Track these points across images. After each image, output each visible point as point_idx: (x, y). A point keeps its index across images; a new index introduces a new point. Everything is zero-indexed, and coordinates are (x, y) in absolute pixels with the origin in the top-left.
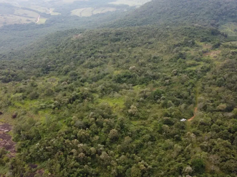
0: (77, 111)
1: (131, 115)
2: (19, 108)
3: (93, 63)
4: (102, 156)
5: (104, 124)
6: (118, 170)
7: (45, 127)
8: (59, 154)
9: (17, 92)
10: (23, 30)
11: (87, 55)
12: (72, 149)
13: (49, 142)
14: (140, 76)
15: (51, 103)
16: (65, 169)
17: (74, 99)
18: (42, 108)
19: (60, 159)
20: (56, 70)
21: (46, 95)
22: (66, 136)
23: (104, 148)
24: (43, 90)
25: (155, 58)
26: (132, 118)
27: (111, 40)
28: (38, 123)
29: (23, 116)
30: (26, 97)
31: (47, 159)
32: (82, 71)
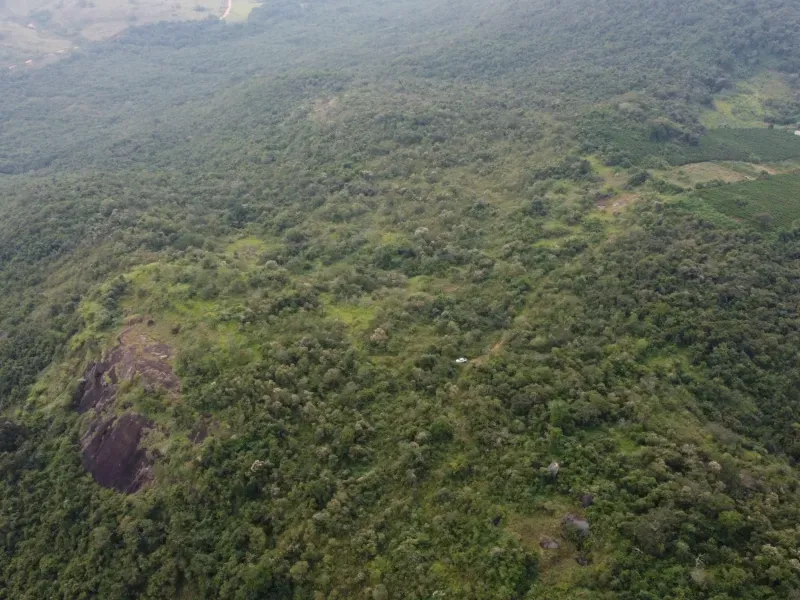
0: (282, 330)
1: (374, 344)
2: (183, 314)
3: (343, 209)
4: (306, 409)
5: (322, 358)
6: (325, 430)
7: (227, 355)
8: (244, 401)
9: (179, 280)
10: (184, 46)
11: (334, 183)
12: (265, 393)
13: (232, 382)
14: (430, 254)
15: (239, 311)
16: (251, 423)
17: (280, 306)
18: (223, 320)
19: (245, 408)
20: (260, 222)
21: (233, 291)
22: (257, 374)
23: (314, 396)
24: (228, 280)
25: (480, 207)
26: (376, 350)
27: (400, 140)
28: (216, 347)
29: (189, 331)
30: (195, 294)
31: (226, 407)
32: (314, 229)
